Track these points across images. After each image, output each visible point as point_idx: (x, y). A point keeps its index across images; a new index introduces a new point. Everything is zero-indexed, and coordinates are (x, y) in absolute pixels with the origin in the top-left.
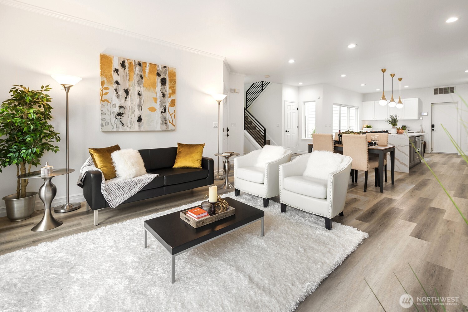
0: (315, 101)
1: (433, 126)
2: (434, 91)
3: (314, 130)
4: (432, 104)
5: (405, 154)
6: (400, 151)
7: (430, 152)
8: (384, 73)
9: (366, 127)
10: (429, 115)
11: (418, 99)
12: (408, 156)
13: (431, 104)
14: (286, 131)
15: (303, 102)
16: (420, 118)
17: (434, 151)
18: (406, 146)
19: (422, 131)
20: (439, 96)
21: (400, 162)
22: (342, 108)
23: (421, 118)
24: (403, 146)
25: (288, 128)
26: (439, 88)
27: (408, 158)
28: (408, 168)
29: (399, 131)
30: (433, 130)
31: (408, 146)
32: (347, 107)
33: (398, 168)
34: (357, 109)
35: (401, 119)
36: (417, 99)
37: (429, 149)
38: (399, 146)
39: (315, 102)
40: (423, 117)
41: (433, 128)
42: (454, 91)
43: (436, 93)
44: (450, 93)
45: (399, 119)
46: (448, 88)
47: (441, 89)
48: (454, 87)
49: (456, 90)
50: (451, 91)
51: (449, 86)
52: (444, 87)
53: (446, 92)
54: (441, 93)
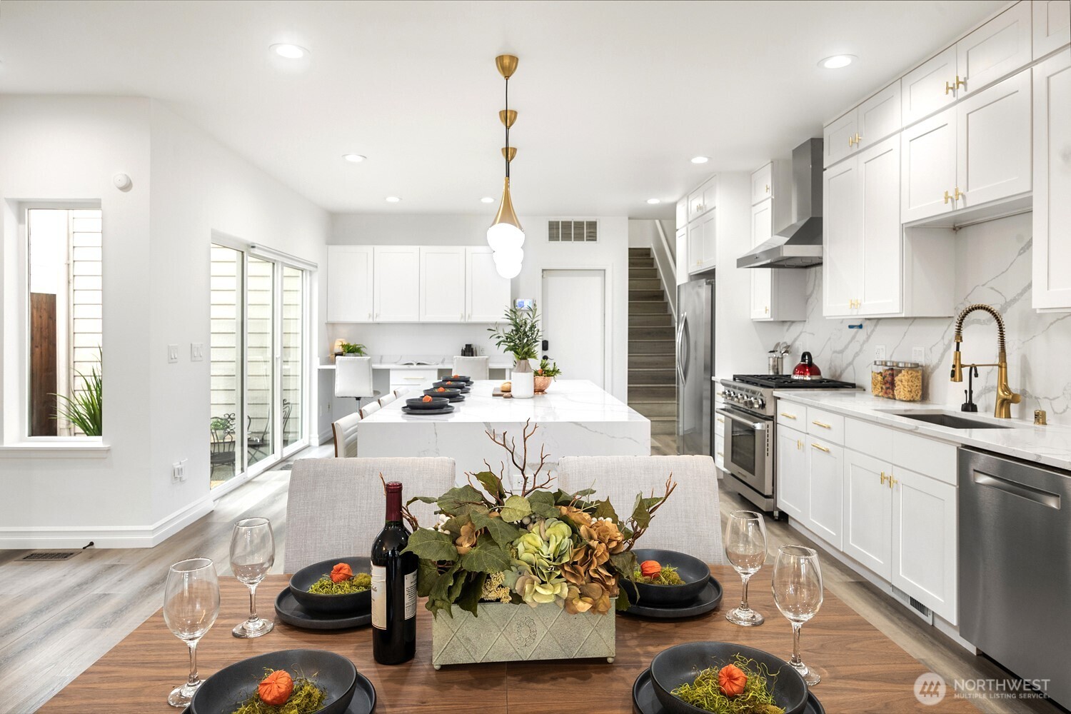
0: (94, 204)
1: (545, 345)
2: (550, 229)
3: (92, 382)
4: (543, 270)
8: (507, 78)
13: (540, 273)
20: (561, 245)
26: (561, 219)
34: (310, 273)
35: (463, 321)
39: (98, 213)
41: (545, 353)
42: (596, 232)
43: (553, 237)
44: (587, 240)
45: (457, 318)
46: (583, 223)
47: (566, 226)
48: (596, 222)
49: (600, 233)
50: (590, 235)
51: (585, 219)
52: (572, 219)
53: (579, 237)
54: (566, 237)
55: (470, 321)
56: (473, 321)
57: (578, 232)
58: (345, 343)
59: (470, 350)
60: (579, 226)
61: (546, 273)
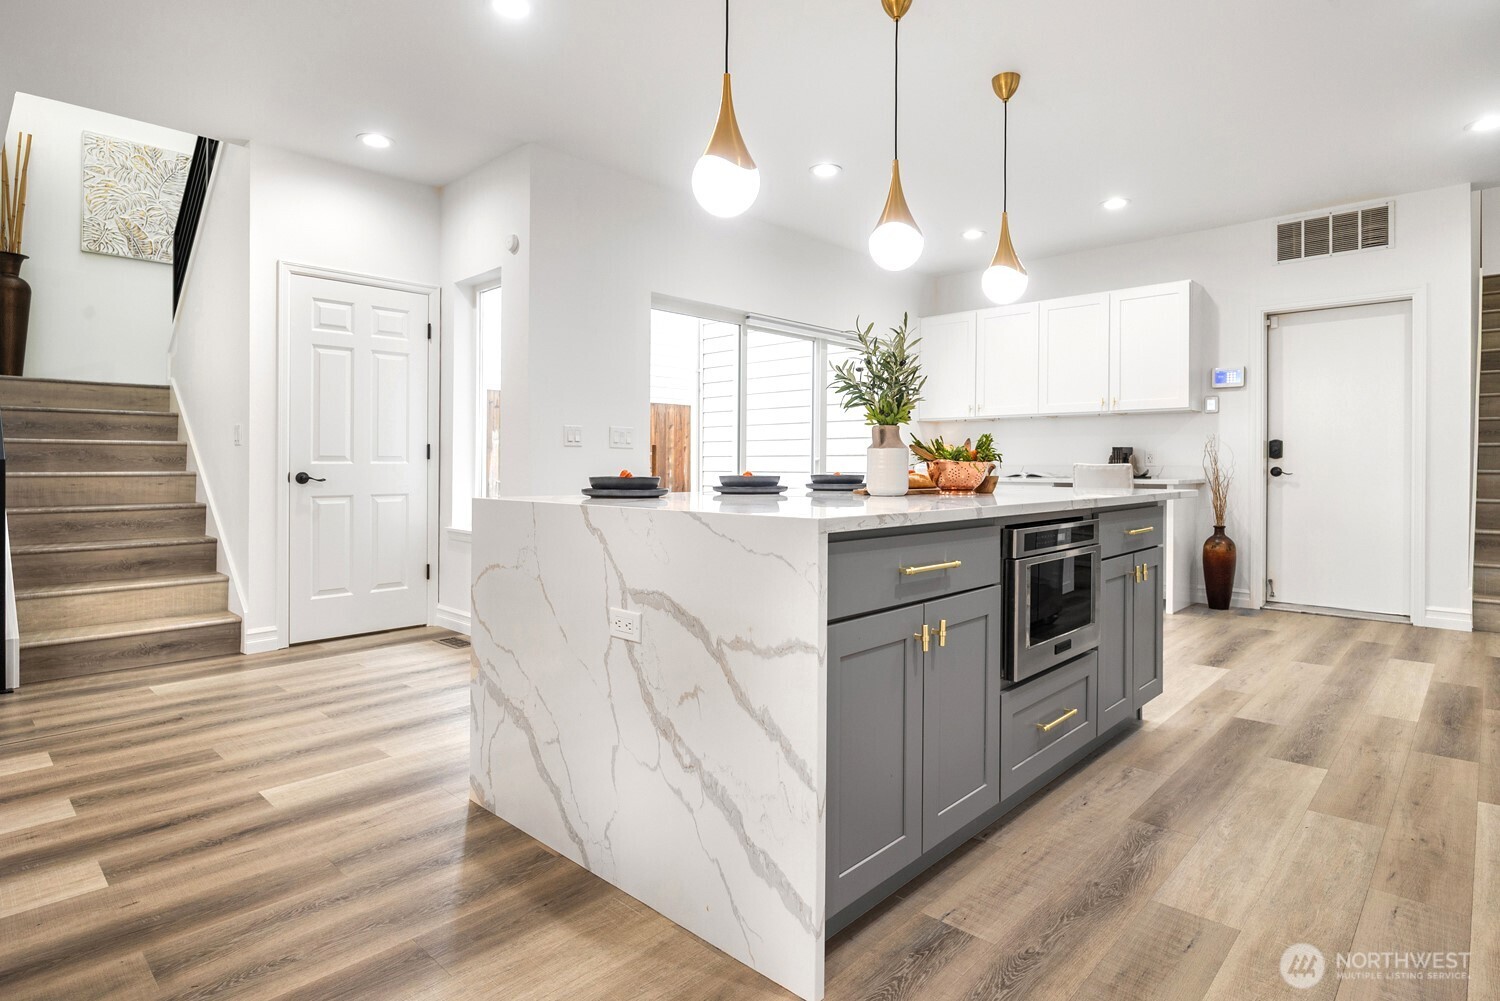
1: (1274, 449)
2: (1280, 238)
4: (1268, 316)
5: (788, 751)
6: (747, 708)
7: (1258, 602)
10: (1252, 380)
11: (1192, 285)
12: (810, 783)
13: (1261, 322)
14: (302, 479)
15: (461, 284)
16: (1203, 404)
17: (1284, 595)
18: (797, 648)
19: (1217, 478)
20: (1305, 265)
21: (746, 840)
22: (753, 337)
23: (1211, 405)
24: (767, 654)
25: (321, 458)
26: (1303, 217)
29: (940, 469)
30: (1276, 472)
31: (807, 648)
32: (814, 340)
33: (734, 911)
36: (1182, 288)
37: (1253, 587)
38: (738, 644)
40: (1222, 394)
41: (1274, 463)
42: (1386, 229)
43: (1287, 252)
44: (1364, 246)
45: (1094, 406)
46: (1354, 216)
47: (1317, 227)
48: (1386, 209)
49: (1396, 227)
50: (1371, 234)
51: (1358, 207)
52: (1328, 211)
53: (1345, 243)
54: (1317, 247)
56: (1124, 407)
57: (1342, 233)
59: (1121, 455)
60: (1345, 222)
61: (1274, 319)
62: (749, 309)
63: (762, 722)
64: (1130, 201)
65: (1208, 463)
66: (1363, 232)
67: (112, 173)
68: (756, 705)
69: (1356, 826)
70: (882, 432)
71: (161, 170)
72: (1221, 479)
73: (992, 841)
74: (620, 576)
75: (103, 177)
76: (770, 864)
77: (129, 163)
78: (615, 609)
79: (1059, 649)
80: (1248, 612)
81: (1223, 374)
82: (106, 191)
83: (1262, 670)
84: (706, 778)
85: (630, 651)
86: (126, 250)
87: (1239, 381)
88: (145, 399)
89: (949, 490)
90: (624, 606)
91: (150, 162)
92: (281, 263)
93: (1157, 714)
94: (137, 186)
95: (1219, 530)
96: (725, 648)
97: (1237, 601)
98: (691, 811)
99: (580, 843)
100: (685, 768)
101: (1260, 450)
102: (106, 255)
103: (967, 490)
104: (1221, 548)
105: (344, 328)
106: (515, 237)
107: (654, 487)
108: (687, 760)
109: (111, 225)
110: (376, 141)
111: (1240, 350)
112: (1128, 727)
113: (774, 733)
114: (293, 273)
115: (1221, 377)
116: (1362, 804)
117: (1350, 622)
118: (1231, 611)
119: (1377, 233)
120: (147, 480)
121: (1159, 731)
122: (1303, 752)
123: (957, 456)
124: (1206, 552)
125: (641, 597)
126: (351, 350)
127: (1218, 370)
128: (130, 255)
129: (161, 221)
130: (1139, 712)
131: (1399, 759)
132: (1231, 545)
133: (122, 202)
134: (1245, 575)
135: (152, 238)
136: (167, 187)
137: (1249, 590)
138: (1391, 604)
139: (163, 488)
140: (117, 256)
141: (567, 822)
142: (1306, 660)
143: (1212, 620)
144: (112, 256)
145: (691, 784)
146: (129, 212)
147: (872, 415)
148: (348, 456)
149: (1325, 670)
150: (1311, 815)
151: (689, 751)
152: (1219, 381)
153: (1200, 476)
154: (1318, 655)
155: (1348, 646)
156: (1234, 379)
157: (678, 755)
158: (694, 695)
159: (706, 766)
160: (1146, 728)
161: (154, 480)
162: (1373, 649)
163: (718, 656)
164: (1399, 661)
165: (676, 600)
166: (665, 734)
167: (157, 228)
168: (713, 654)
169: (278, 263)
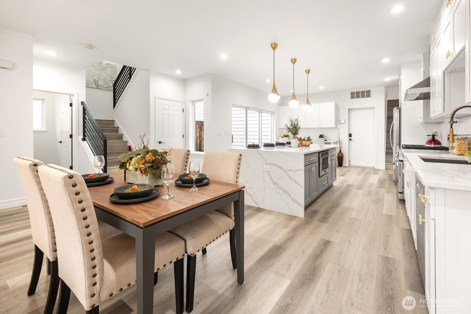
0: (203, 99)
1: (350, 135)
2: (351, 95)
4: (349, 109)
5: (299, 184)
6: (291, 179)
7: (347, 165)
8: (274, 50)
9: (283, 136)
10: (346, 122)
11: (335, 103)
12: (302, 188)
13: (348, 111)
14: (160, 143)
15: (190, 101)
16: (337, 126)
17: (353, 163)
18: (299, 170)
19: (340, 141)
20: (356, 100)
21: (291, 198)
22: (250, 112)
23: (338, 126)
24: (295, 171)
25: (163, 138)
26: (355, 91)
27: (302, 191)
28: (303, 210)
29: (302, 142)
30: (351, 140)
31: (302, 170)
32: (258, 111)
33: (289, 208)
34: (273, 114)
35: (318, 127)
36: (333, 104)
37: (347, 162)
38: (289, 170)
39: (204, 102)
40: (340, 124)
41: (350, 138)
42: (370, 94)
43: (352, 97)
44: (366, 97)
45: (316, 127)
46: (365, 91)
47: (358, 93)
48: (370, 90)
49: (372, 94)
50: (367, 95)
51: (365, 90)
52: (360, 90)
53: (363, 96)
54: (358, 97)
55: (320, 127)
56: (322, 127)
57: (362, 94)
58: (284, 134)
59: (321, 136)
60: (363, 92)
61: (350, 110)
62: (248, 106)
63: (294, 181)
64: (324, 87)
65: (338, 138)
66: (366, 94)
67: (91, 68)
68: (293, 178)
69: (368, 197)
70: (294, 136)
71: (103, 67)
72: (341, 141)
73: (317, 201)
74: (266, 161)
75: (89, 68)
76: (296, 200)
77: (95, 65)
78: (265, 166)
79: (325, 172)
80: (346, 167)
81: (341, 120)
82: (90, 72)
83: (351, 177)
84: (284, 190)
85: (268, 172)
86: (95, 86)
87: (344, 122)
88: (109, 124)
89: (303, 146)
90: (266, 165)
91: (100, 65)
92: (156, 97)
93: (335, 184)
94: (97, 71)
95: (340, 151)
96: (287, 171)
97: (344, 164)
98: (281, 195)
99: (257, 203)
100: (279, 189)
101: (348, 135)
102: (90, 87)
103: (306, 146)
104: (341, 155)
105: (167, 110)
106: (207, 93)
107: (259, 146)
108: (280, 188)
109: (91, 80)
110: (178, 72)
111: (344, 116)
112: (331, 186)
113: (296, 182)
114: (158, 99)
115: (340, 121)
116: (369, 194)
117: (364, 168)
118: (342, 167)
119: (369, 95)
120: (117, 143)
121: (336, 186)
122: (359, 188)
123: (304, 140)
124: (338, 155)
125: (269, 164)
126: (169, 115)
127: (340, 120)
128: (96, 87)
129: (103, 79)
130: (332, 184)
131: (373, 189)
132: (342, 154)
133: (93, 75)
134: (345, 160)
135: (101, 83)
136: (104, 71)
137: (346, 163)
138: (372, 165)
139: (121, 144)
140: (93, 88)
141: (254, 200)
142: (358, 175)
143: (339, 169)
144: (91, 87)
145: (281, 191)
146: (95, 77)
147: (292, 133)
148: (168, 137)
149: (361, 176)
150: (362, 196)
151: (280, 186)
152: (340, 122)
153: (336, 141)
154: (359, 174)
155: (364, 172)
156: (343, 121)
157: (278, 187)
158: (281, 178)
159: (283, 188)
160: (334, 186)
161: (119, 143)
162: (368, 173)
163: (286, 172)
164: (373, 175)
165: (278, 165)
166: (275, 184)
167: (102, 81)
168: (285, 172)
169: (155, 96)
